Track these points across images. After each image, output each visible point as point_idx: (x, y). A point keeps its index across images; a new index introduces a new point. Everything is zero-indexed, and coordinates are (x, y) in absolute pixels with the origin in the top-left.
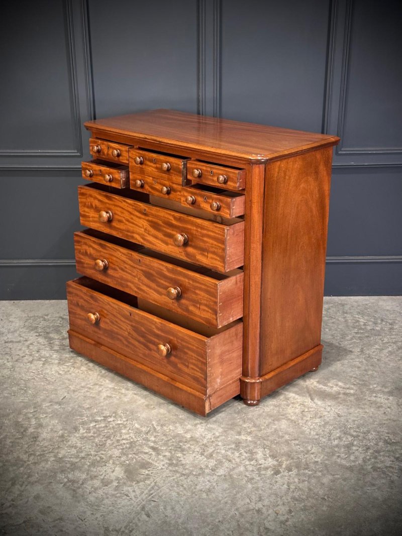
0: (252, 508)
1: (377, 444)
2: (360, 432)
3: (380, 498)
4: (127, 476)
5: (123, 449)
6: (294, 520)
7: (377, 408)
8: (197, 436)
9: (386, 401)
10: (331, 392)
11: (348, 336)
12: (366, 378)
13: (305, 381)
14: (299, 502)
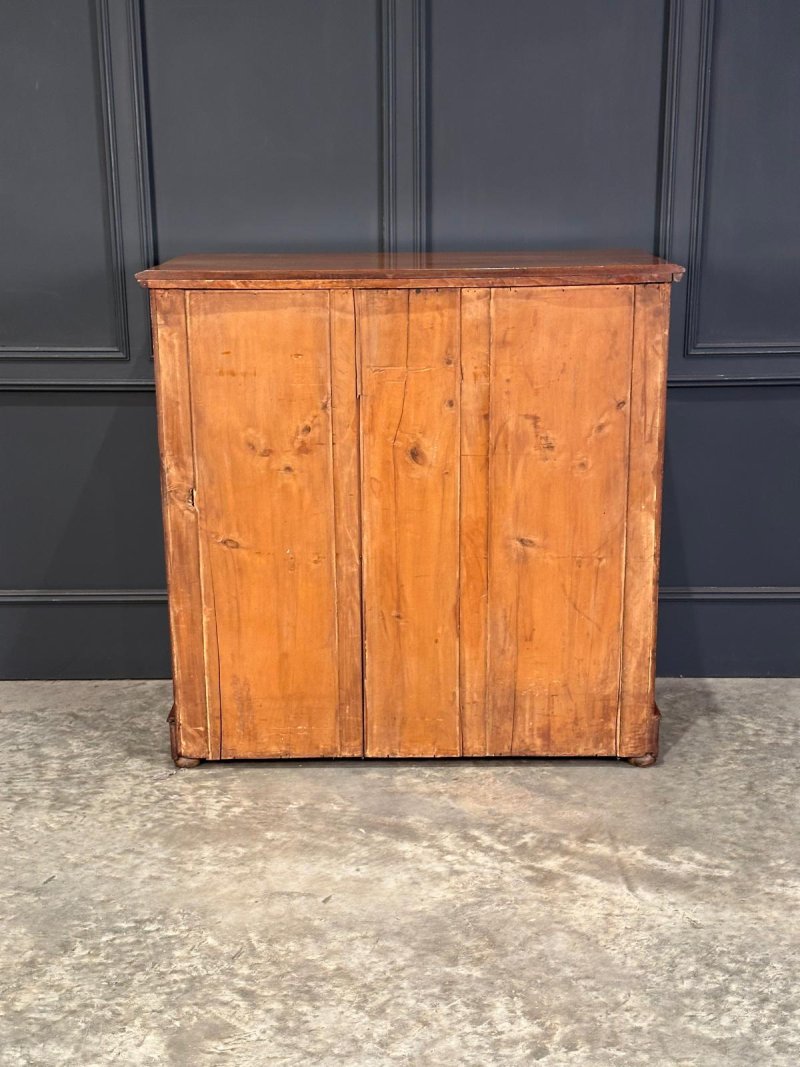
1: (786, 991)
2: (744, 963)
4: (171, 1056)
5: (171, 993)
7: (785, 910)
8: (352, 966)
10: (677, 874)
11: (718, 757)
12: (761, 844)
13: (617, 850)
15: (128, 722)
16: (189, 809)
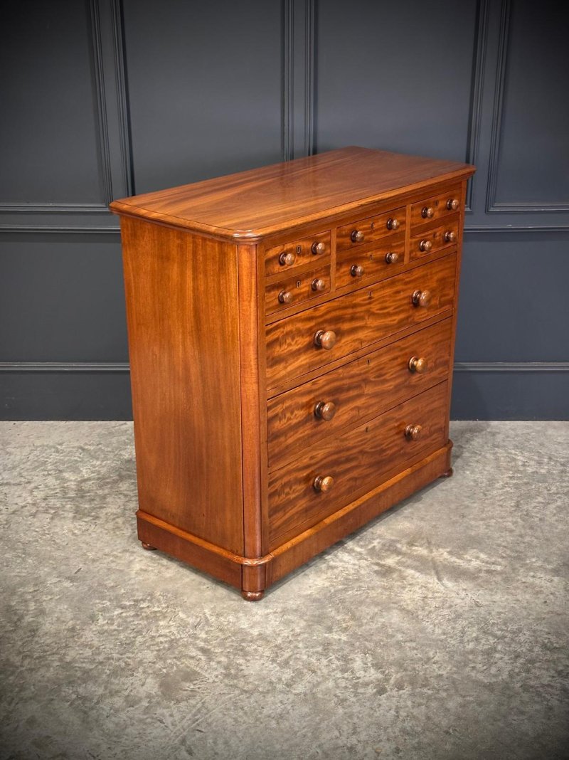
0: (342, 744)
1: (531, 650)
2: (507, 631)
3: (530, 733)
4: (162, 693)
5: (159, 650)
7: (534, 594)
8: (268, 632)
9: (549, 584)
10: (468, 569)
11: (498, 483)
12: (521, 547)
13: (431, 551)
14: (411, 738)
15: (117, 454)
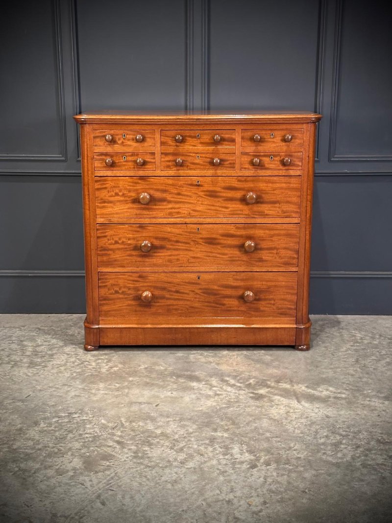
0: (222, 499)
1: (368, 443)
2: (350, 432)
3: (368, 493)
4: (85, 467)
5: (85, 442)
6: (269, 511)
7: (370, 411)
8: (168, 432)
9: (381, 405)
10: (320, 396)
11: (343, 348)
12: (360, 384)
13: (293, 386)
14: (276, 495)
15: (64, 332)
16: (93, 368)
